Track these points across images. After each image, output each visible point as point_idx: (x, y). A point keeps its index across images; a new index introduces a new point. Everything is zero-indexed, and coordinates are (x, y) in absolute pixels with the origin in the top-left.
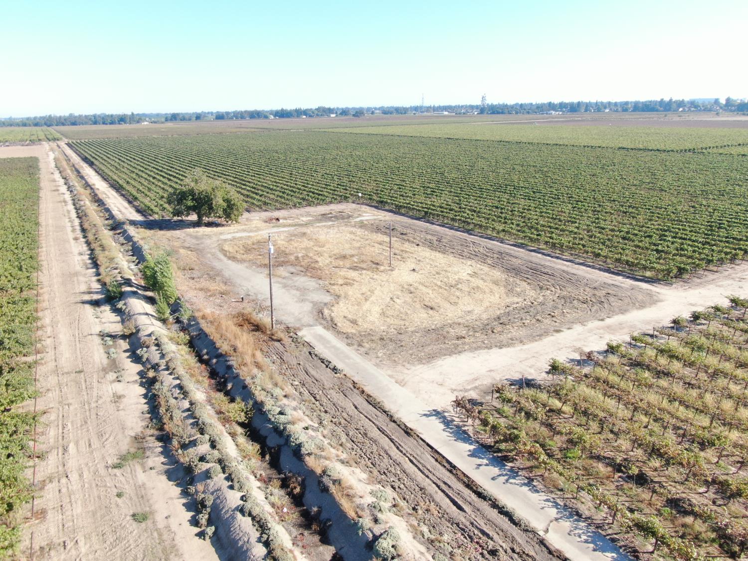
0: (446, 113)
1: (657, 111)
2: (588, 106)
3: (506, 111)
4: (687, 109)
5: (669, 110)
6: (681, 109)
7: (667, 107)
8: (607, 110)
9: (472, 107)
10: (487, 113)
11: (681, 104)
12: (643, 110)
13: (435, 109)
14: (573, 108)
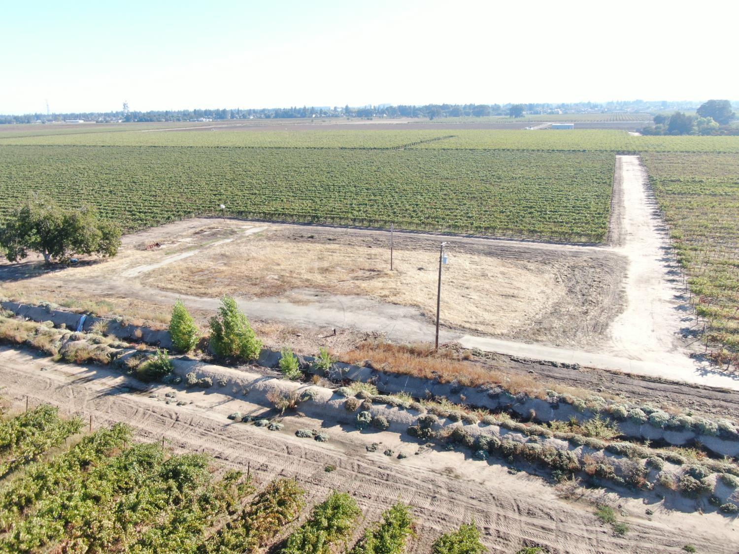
0: (81, 122)
1: (295, 117)
2: (234, 114)
3: (155, 118)
4: (319, 116)
5: (304, 116)
6: (314, 116)
7: (304, 113)
8: (252, 117)
9: (116, 115)
10: (134, 121)
11: (313, 111)
12: (283, 117)
13: (65, 117)
14: (220, 115)
